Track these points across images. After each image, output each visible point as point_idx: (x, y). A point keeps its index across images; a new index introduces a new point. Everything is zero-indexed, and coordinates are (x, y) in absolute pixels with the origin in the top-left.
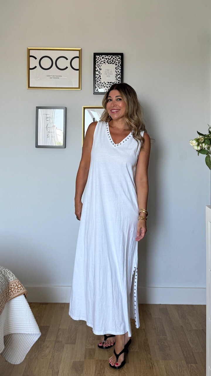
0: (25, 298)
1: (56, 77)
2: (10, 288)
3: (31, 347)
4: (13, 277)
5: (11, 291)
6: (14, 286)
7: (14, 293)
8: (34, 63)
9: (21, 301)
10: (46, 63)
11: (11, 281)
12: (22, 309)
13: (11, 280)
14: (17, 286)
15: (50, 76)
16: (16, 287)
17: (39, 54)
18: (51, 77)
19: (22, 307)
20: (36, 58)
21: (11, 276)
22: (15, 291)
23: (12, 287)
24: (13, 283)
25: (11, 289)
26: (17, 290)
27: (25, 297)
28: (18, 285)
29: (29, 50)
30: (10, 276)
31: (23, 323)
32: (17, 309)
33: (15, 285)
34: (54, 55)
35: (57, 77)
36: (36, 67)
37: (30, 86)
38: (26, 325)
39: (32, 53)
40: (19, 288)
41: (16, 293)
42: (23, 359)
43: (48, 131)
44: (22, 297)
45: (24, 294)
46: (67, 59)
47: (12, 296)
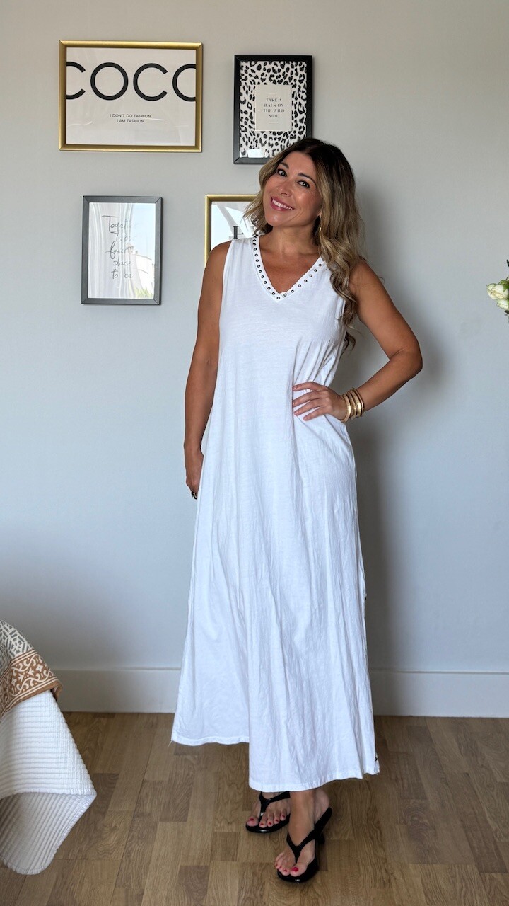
0: (52, 699)
1: (135, 118)
2: (15, 674)
3: (70, 827)
4: (22, 646)
5: (18, 682)
6: (24, 667)
7: (25, 686)
8: (77, 81)
9: (43, 709)
10: (110, 82)
11: (16, 655)
12: (47, 729)
13: (18, 652)
14: (34, 668)
15: (119, 116)
16: (31, 672)
17: (90, 59)
18: (122, 118)
19: (47, 724)
20: (82, 70)
21: (17, 641)
22: (28, 682)
23: (20, 670)
24: (22, 662)
25: (18, 676)
26: (32, 679)
27: (54, 696)
28: (36, 667)
29: (64, 48)
30: (13, 643)
31: (48, 765)
32: (33, 730)
33: (28, 666)
34: (131, 60)
35: (139, 119)
36: (82, 92)
37: (68, 142)
38: (57, 771)
39: (72, 55)
40: (38, 675)
41: (30, 687)
42: (49, 861)
43: (116, 259)
44: (47, 698)
45: (52, 690)
46: (164, 71)
47: (19, 696)
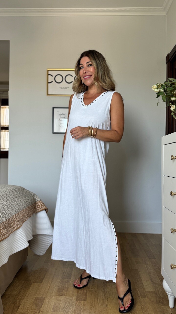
0: (46, 213)
1: (65, 88)
2: (37, 205)
3: (49, 245)
4: (38, 199)
5: (38, 207)
6: (39, 204)
7: (39, 208)
8: (51, 79)
9: (43, 214)
10: (59, 79)
11: (37, 201)
12: (44, 219)
13: (38, 201)
14: (41, 204)
15: (61, 87)
16: (41, 205)
17: (54, 73)
18: (62, 88)
19: (44, 218)
20: (52, 76)
21: (38, 198)
22: (40, 207)
23: (38, 205)
24: (39, 203)
25: (37, 206)
26: (41, 207)
27: (46, 212)
28: (42, 204)
29: (48, 71)
30: (36, 198)
31: (45, 228)
32: (42, 218)
33: (40, 204)
34: (64, 74)
35: (66, 88)
36: (52, 82)
37: (49, 94)
38: (47, 229)
39: (50, 72)
40: (42, 206)
41: (40, 209)
42: (45, 253)
43: (60, 122)
44: (44, 212)
45: (45, 210)
46: (72, 76)
47: (38, 210)
